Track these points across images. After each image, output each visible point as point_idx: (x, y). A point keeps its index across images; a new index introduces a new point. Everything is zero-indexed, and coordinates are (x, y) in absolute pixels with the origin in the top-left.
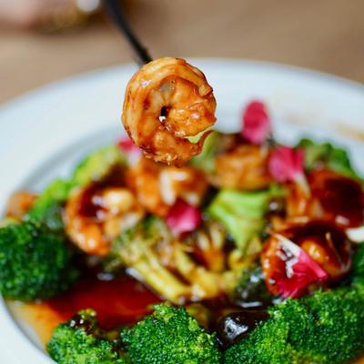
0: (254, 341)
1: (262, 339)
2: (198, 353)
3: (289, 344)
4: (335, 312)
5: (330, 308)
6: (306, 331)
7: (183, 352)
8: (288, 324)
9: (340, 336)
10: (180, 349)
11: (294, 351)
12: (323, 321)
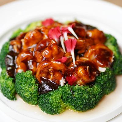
0: (50, 95)
1: (52, 95)
2: (31, 91)
3: (61, 100)
4: (80, 93)
5: (79, 92)
6: (68, 97)
7: (26, 89)
8: (62, 93)
9: (79, 102)
10: (26, 88)
11: (62, 102)
12: (75, 95)
